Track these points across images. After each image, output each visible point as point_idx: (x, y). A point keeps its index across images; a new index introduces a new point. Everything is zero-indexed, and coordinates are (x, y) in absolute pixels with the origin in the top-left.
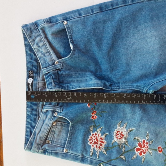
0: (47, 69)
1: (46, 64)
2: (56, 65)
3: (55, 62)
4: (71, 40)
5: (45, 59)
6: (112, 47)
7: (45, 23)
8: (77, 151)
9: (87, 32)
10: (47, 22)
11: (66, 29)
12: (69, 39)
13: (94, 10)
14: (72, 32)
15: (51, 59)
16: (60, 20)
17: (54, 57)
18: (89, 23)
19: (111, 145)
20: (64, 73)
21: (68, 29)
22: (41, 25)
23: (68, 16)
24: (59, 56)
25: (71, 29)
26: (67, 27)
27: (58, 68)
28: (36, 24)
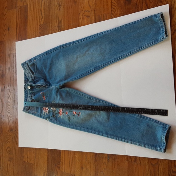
3: (32, 76)
6: (50, 69)
8: (39, 113)
9: (41, 63)
11: (35, 63)
16: (33, 60)
19: (50, 111)
23: (36, 57)
24: (33, 73)
27: (33, 79)
28: (26, 62)
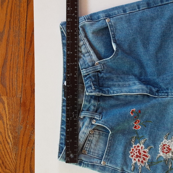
0: (86, 70)
1: (85, 65)
2: (96, 67)
3: (95, 63)
4: (114, 39)
5: (85, 60)
6: (160, 48)
7: (85, 20)
8: (116, 165)
9: (132, 30)
10: (88, 19)
11: (109, 27)
12: (112, 39)
13: (141, 6)
14: (115, 31)
15: (91, 60)
16: (102, 17)
17: (94, 57)
18: (135, 21)
19: (155, 160)
20: (105, 76)
21: (111, 26)
22: (82, 22)
23: (112, 12)
24: (100, 58)
25: (115, 27)
26: (110, 25)
27: (99, 70)
